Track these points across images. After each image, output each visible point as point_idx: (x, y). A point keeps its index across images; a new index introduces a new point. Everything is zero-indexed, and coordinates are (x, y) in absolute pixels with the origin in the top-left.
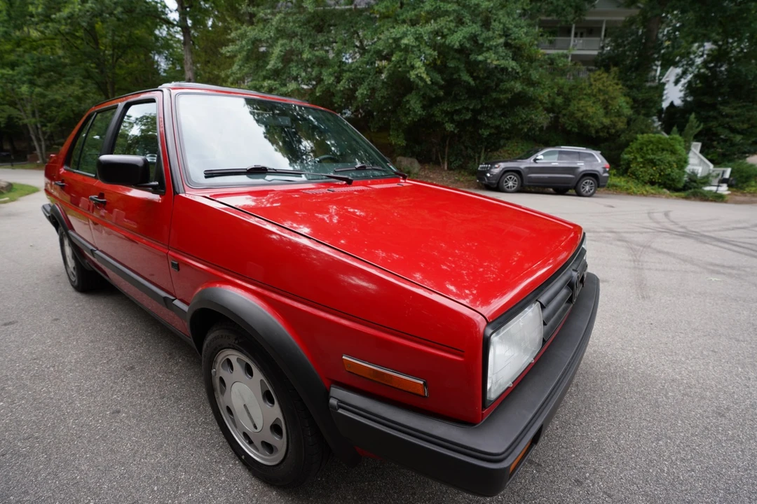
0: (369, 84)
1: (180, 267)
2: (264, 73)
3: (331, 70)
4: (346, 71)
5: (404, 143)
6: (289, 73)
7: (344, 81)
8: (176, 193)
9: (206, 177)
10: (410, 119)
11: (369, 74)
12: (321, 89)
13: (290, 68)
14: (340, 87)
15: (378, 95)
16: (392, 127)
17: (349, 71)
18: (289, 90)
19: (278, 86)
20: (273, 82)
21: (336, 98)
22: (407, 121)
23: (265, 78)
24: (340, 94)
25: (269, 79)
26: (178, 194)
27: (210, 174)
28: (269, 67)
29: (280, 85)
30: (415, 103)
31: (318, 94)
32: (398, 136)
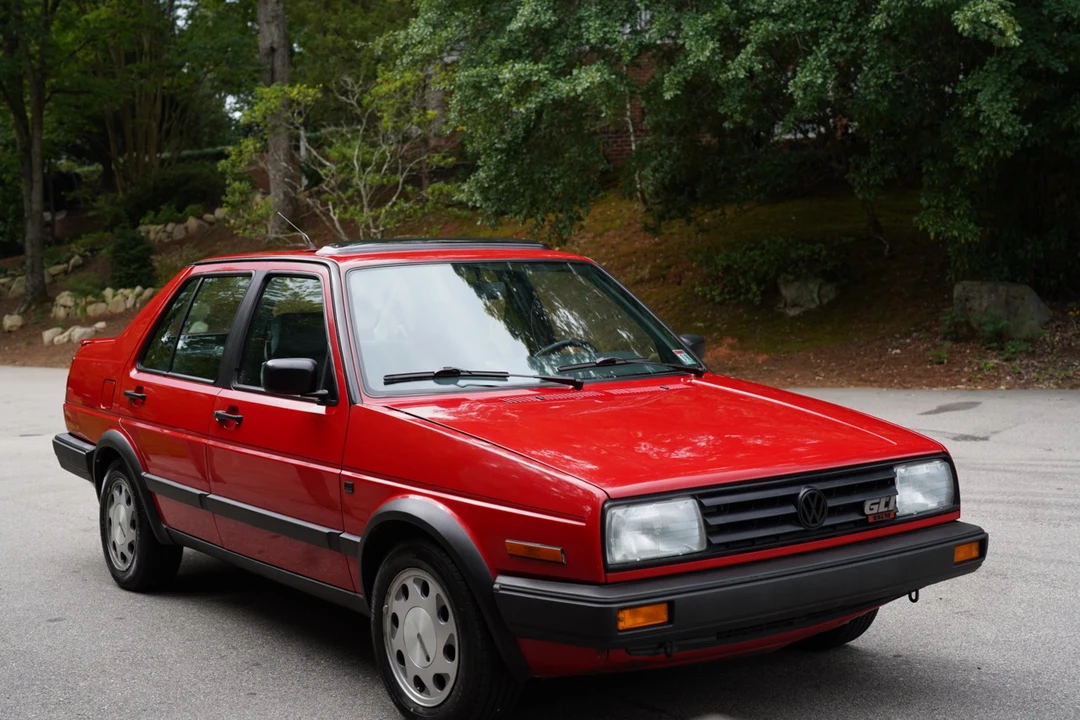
0: (831, 54)
1: (355, 487)
2: (504, 41)
3: (708, 17)
4: (758, 16)
5: (971, 232)
6: (579, 37)
7: (750, 48)
8: (352, 403)
9: (386, 384)
10: (984, 152)
11: (836, 20)
12: (679, 79)
13: (580, 20)
14: (737, 69)
15: (866, 84)
16: (926, 180)
17: (766, 14)
18: (579, 90)
19: (544, 76)
20: (530, 66)
21: (728, 101)
22: (971, 159)
23: (507, 55)
24: (737, 93)
25: (518, 56)
26: (354, 404)
27: (390, 380)
28: (515, 26)
29: (551, 72)
30: (994, 98)
31: (668, 96)
32: (949, 211)
